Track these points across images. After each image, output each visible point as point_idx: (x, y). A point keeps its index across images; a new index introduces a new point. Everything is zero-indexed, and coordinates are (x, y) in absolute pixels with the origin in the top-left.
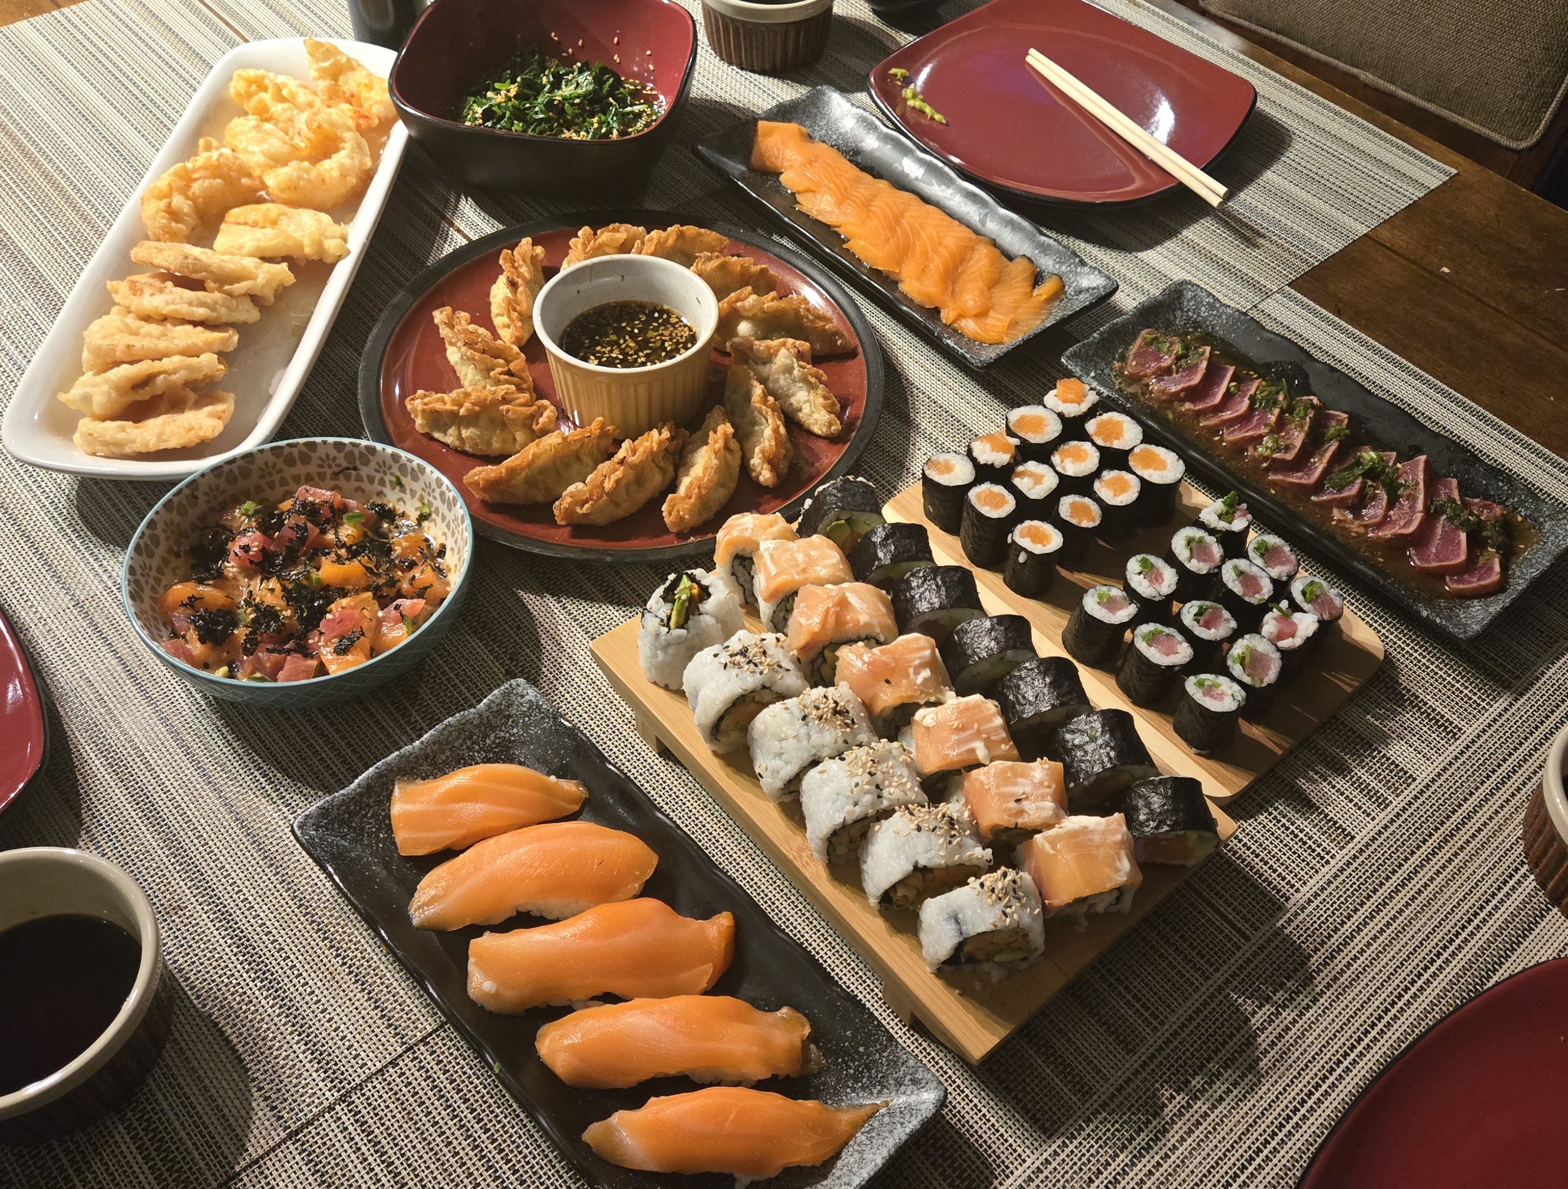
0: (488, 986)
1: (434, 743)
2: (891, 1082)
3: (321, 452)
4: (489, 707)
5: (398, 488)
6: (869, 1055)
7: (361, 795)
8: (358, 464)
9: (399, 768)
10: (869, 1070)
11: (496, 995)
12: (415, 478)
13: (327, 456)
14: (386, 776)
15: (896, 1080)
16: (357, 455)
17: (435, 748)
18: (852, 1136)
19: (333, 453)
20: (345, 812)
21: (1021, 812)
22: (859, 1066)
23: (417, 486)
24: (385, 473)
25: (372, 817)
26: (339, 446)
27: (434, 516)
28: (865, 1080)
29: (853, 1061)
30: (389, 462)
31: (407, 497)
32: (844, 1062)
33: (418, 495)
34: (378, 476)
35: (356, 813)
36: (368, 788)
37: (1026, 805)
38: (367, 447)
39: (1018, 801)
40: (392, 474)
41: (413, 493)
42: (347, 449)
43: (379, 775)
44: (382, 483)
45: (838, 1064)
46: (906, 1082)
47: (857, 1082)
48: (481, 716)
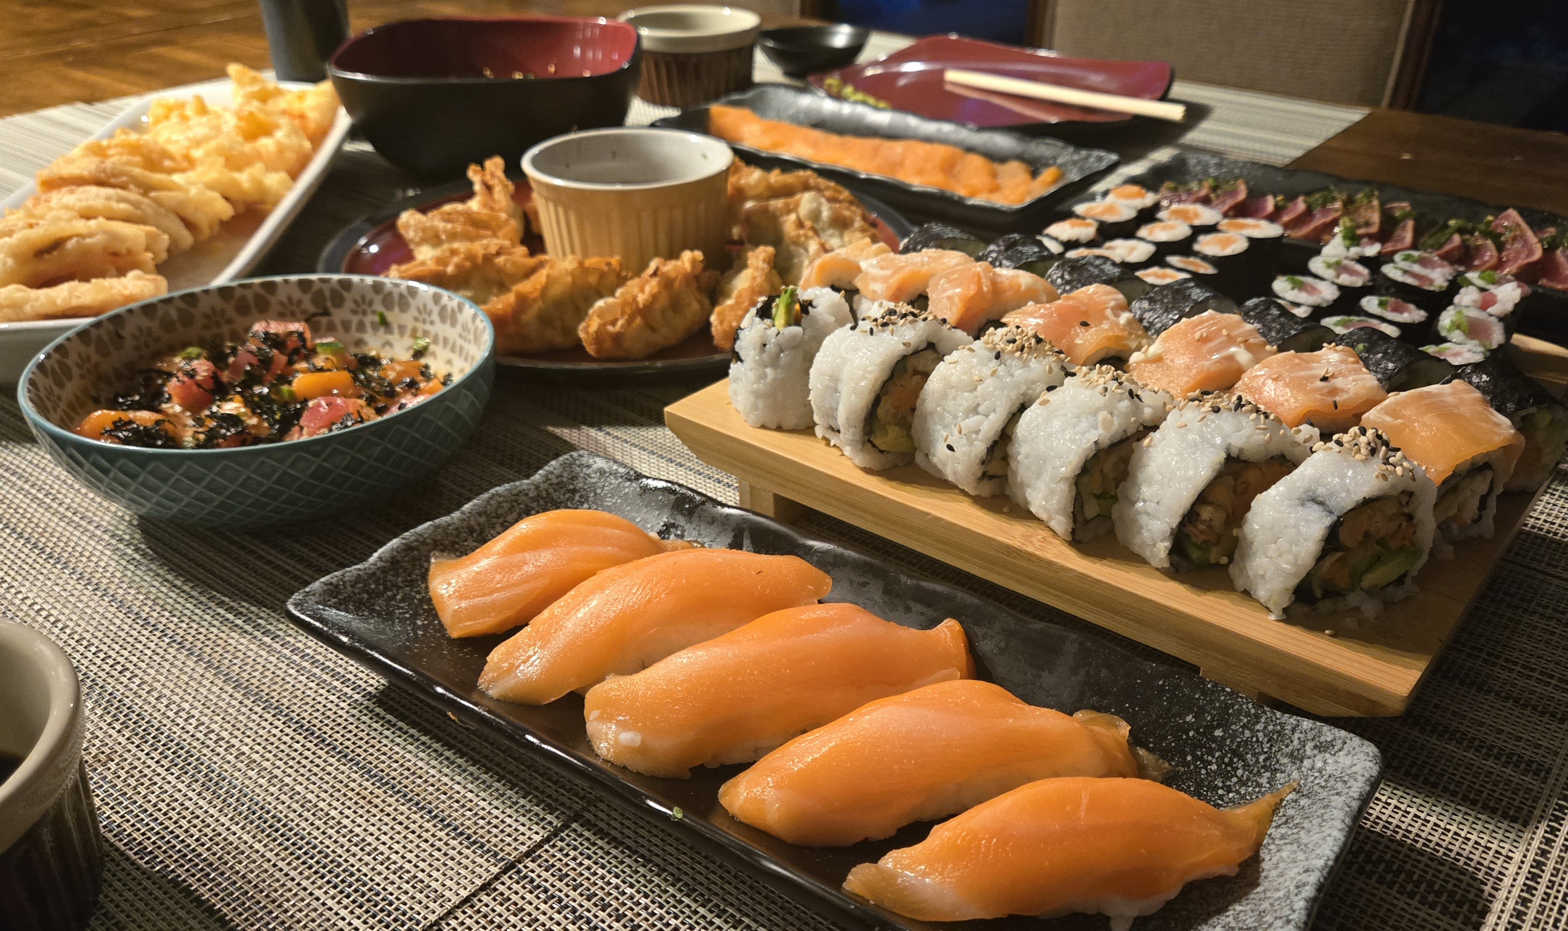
0: (628, 737)
1: (480, 514)
2: (1285, 760)
3: (282, 295)
4: (547, 478)
5: (382, 329)
6: (1233, 737)
7: (383, 570)
8: (329, 304)
9: (435, 541)
10: (1241, 757)
11: (643, 750)
12: (404, 305)
13: (290, 299)
14: (417, 549)
15: (1291, 755)
16: (327, 293)
17: (482, 520)
18: (1262, 835)
19: (297, 294)
20: (363, 591)
21: (1334, 391)
22: (1222, 758)
23: (407, 319)
24: (364, 313)
25: (403, 600)
26: (305, 285)
27: (432, 348)
28: (1240, 772)
29: (1211, 752)
30: (370, 295)
31: (394, 338)
32: (1196, 758)
33: (409, 331)
34: (355, 319)
35: (379, 595)
36: (393, 563)
37: (1338, 382)
38: (340, 282)
39: (1324, 379)
40: (374, 312)
41: (402, 329)
42: (315, 288)
43: (408, 548)
44: (361, 327)
45: (1188, 765)
46: (1309, 752)
47: (1229, 779)
48: (537, 487)
